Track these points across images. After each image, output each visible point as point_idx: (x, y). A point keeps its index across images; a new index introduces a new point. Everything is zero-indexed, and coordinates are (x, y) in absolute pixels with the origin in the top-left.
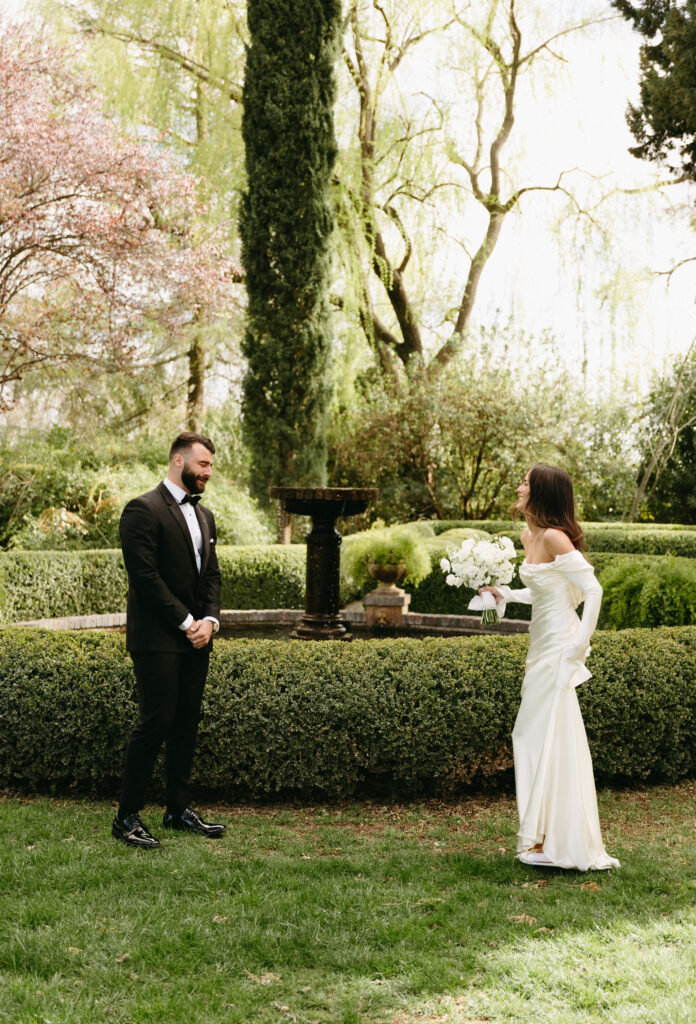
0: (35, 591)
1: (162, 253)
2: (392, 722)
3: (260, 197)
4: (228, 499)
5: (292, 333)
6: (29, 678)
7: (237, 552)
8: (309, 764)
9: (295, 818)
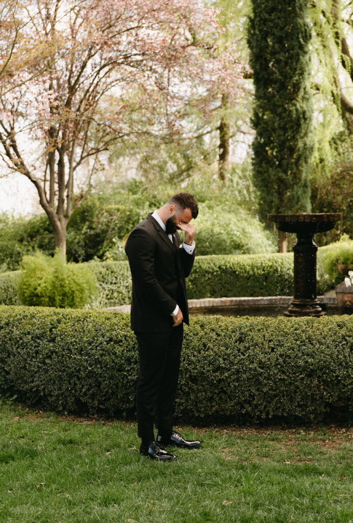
0: (119, 287)
1: (196, 61)
2: (347, 372)
3: (261, 19)
4: (244, 224)
5: (285, 110)
6: (107, 344)
7: (250, 258)
8: (291, 400)
9: (282, 436)
